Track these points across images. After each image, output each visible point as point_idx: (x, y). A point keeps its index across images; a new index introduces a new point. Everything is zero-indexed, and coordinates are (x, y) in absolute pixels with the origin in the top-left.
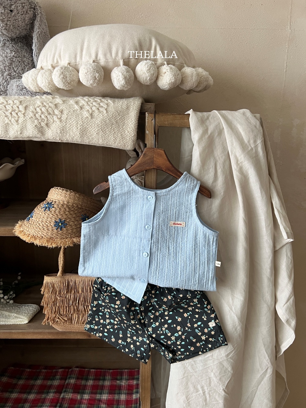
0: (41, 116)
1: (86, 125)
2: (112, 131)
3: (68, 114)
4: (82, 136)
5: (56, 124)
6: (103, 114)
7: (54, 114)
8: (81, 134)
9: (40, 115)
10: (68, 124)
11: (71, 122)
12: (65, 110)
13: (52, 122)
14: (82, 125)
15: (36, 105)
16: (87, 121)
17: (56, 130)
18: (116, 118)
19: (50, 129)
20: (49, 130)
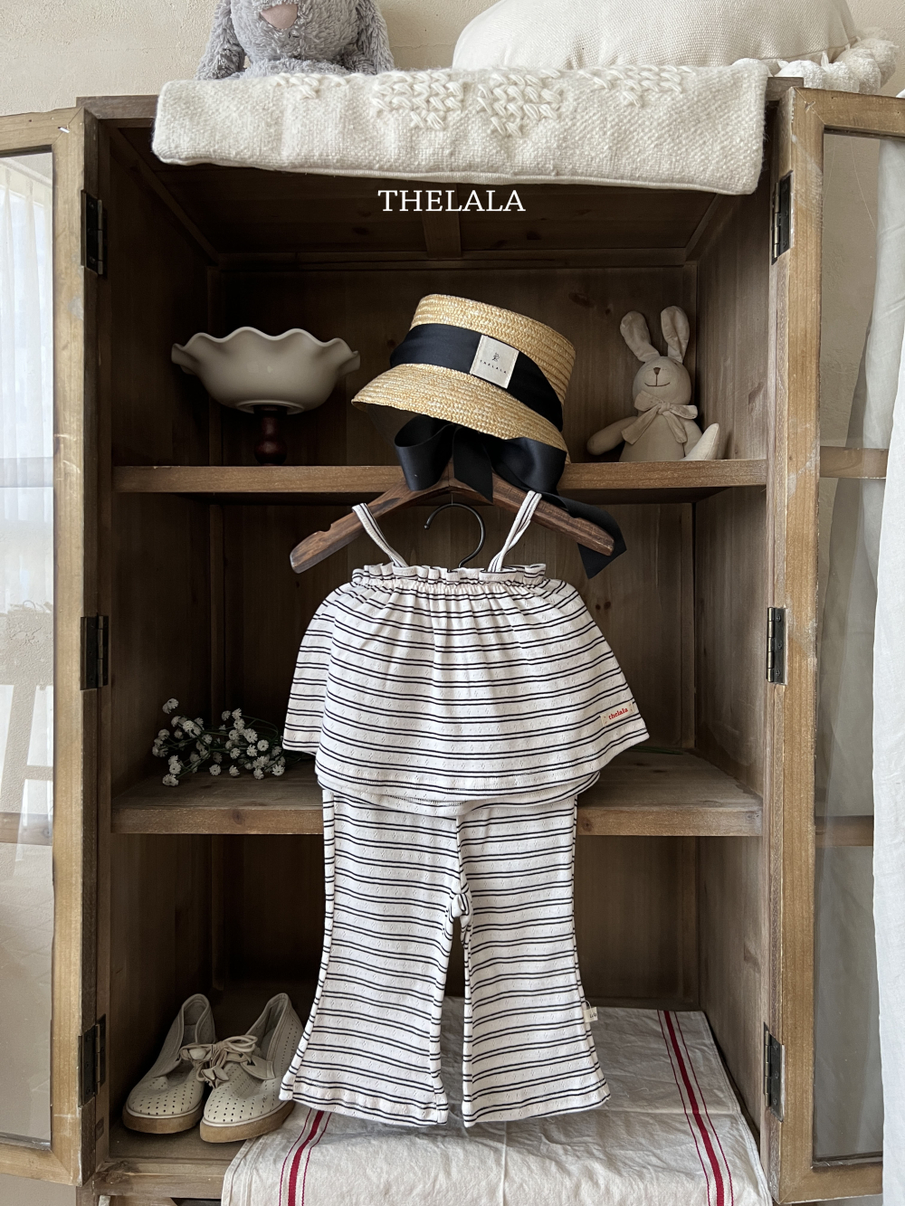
0: (506, 108)
1: (628, 125)
2: (697, 138)
3: (578, 98)
4: (616, 154)
5: (546, 124)
6: (673, 96)
7: (541, 100)
8: (614, 148)
9: (504, 106)
10: (578, 124)
12: (569, 90)
13: (534, 122)
14: (617, 124)
15: (492, 83)
16: (630, 114)
17: (547, 142)
18: (707, 106)
19: (531, 140)
20: (525, 142)
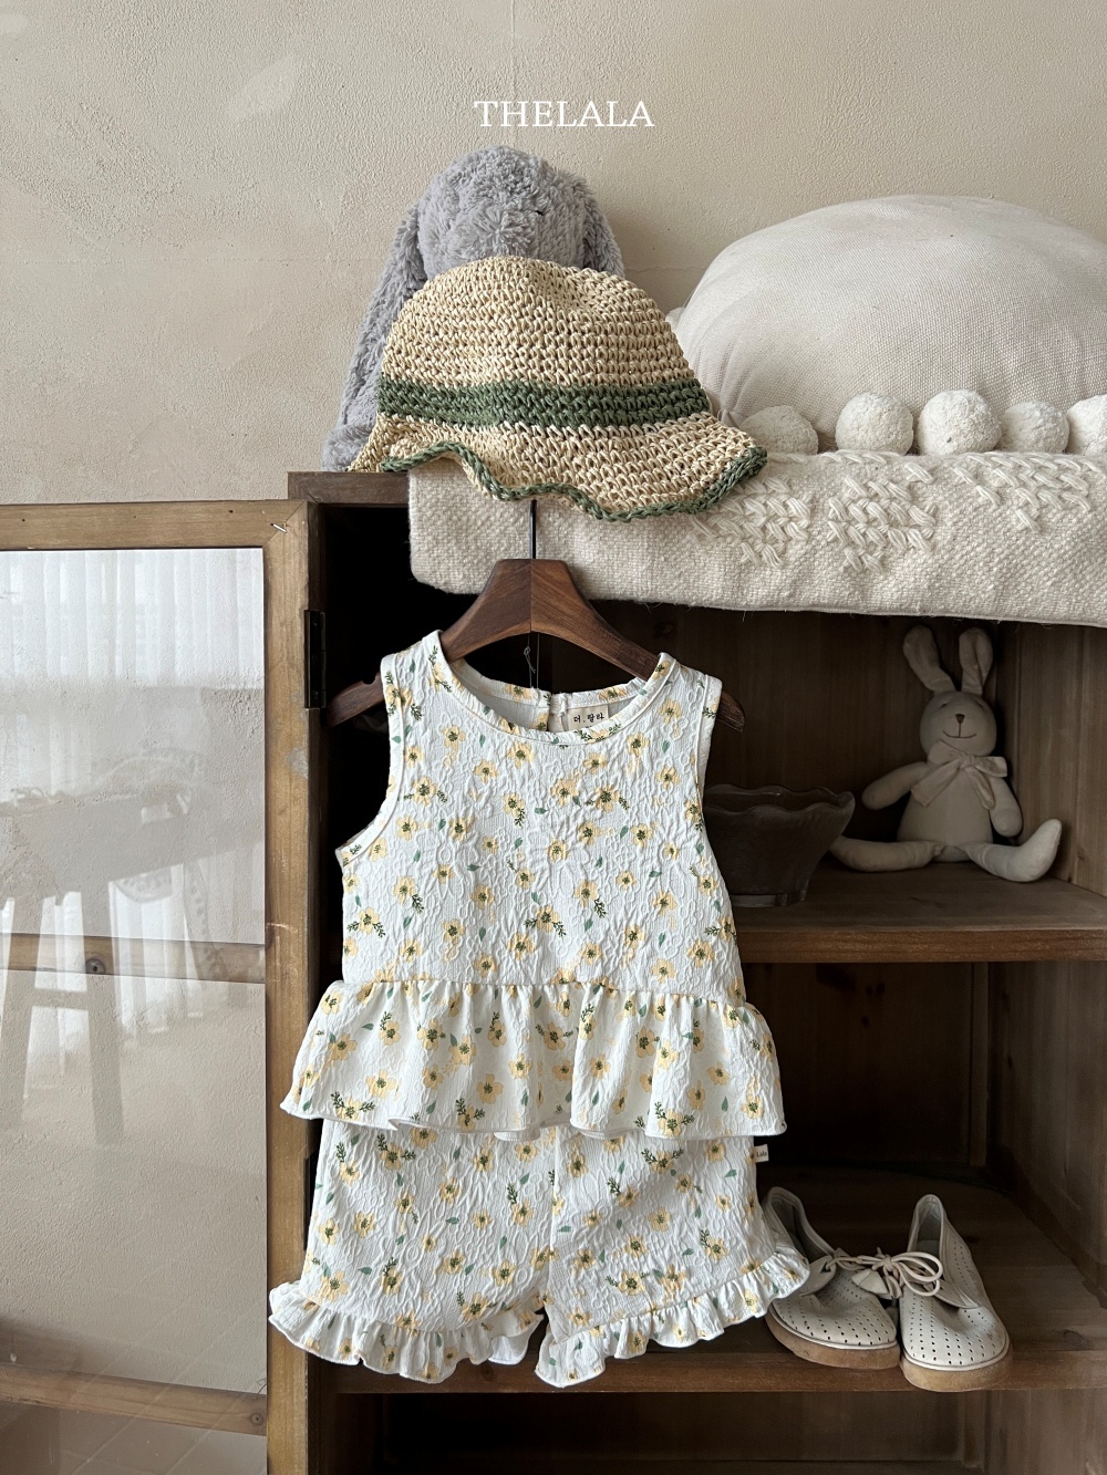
0: (864, 535)
1: (1020, 558)
3: (959, 520)
4: (1002, 594)
5: (915, 556)
6: (1079, 516)
7: (910, 524)
9: (862, 531)
10: (958, 557)
11: (969, 548)
12: (945, 507)
13: (900, 552)
14: (1007, 558)
15: (846, 495)
16: (1024, 543)
17: (915, 581)
19: (894, 576)
